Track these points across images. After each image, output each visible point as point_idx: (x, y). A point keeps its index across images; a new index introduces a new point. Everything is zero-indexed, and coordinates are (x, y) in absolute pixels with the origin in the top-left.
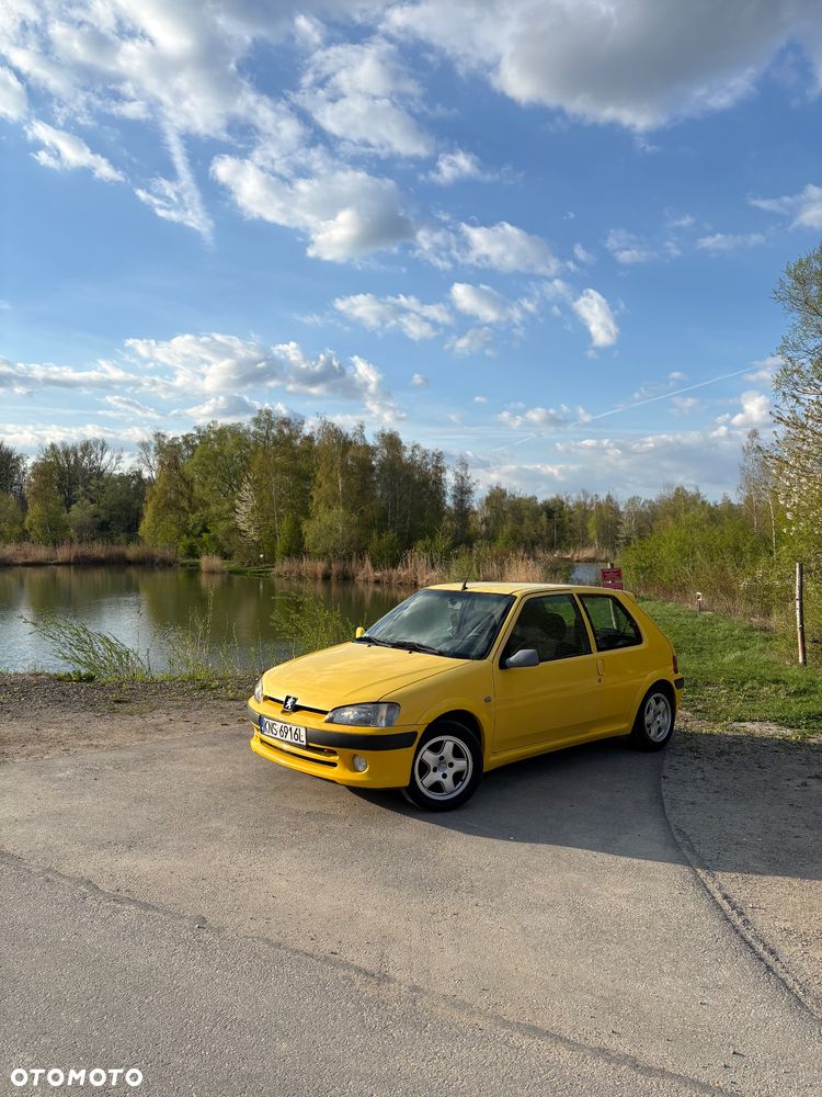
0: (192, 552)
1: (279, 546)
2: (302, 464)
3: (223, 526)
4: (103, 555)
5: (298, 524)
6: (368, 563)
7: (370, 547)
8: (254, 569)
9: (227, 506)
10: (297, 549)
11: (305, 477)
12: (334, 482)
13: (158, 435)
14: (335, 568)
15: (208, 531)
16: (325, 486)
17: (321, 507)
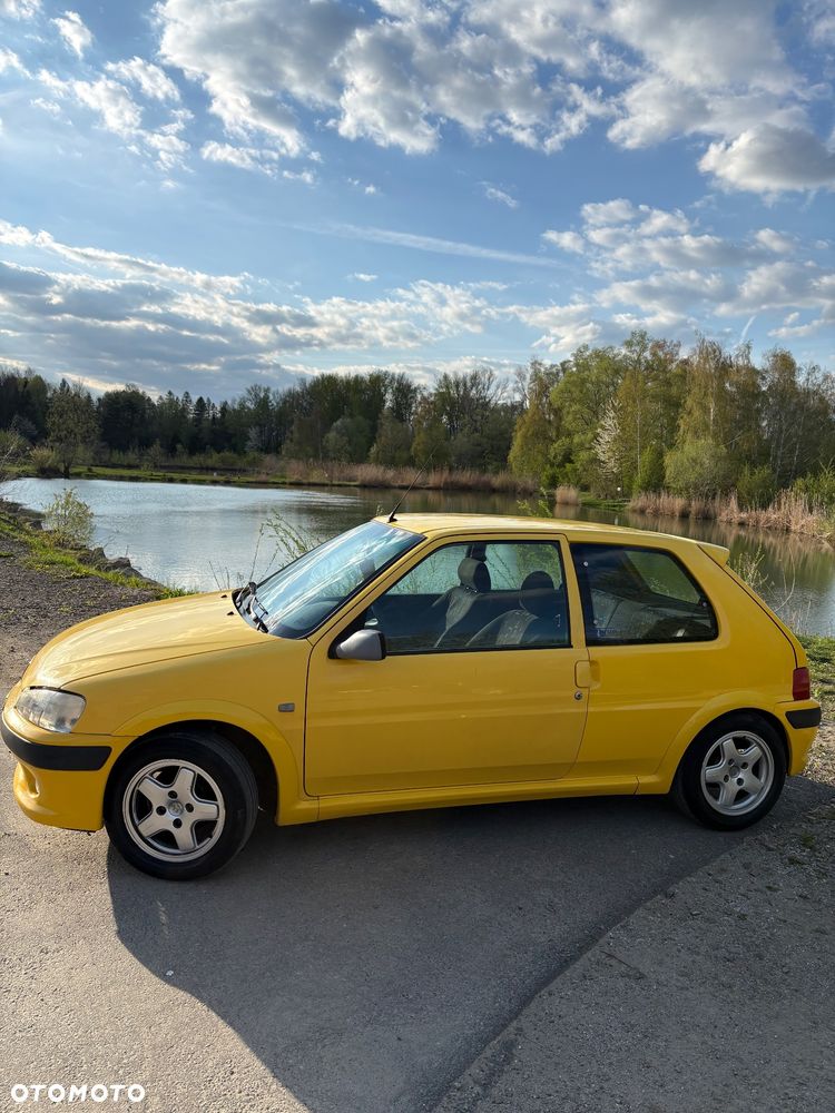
0: (553, 483)
1: (639, 479)
2: (674, 391)
3: (584, 455)
4: (470, 483)
5: (660, 455)
6: (734, 503)
7: (739, 484)
8: (610, 502)
9: (590, 435)
10: (656, 483)
11: (674, 404)
12: (706, 410)
13: (535, 364)
14: (695, 505)
15: (571, 462)
16: (697, 413)
17: (689, 437)
